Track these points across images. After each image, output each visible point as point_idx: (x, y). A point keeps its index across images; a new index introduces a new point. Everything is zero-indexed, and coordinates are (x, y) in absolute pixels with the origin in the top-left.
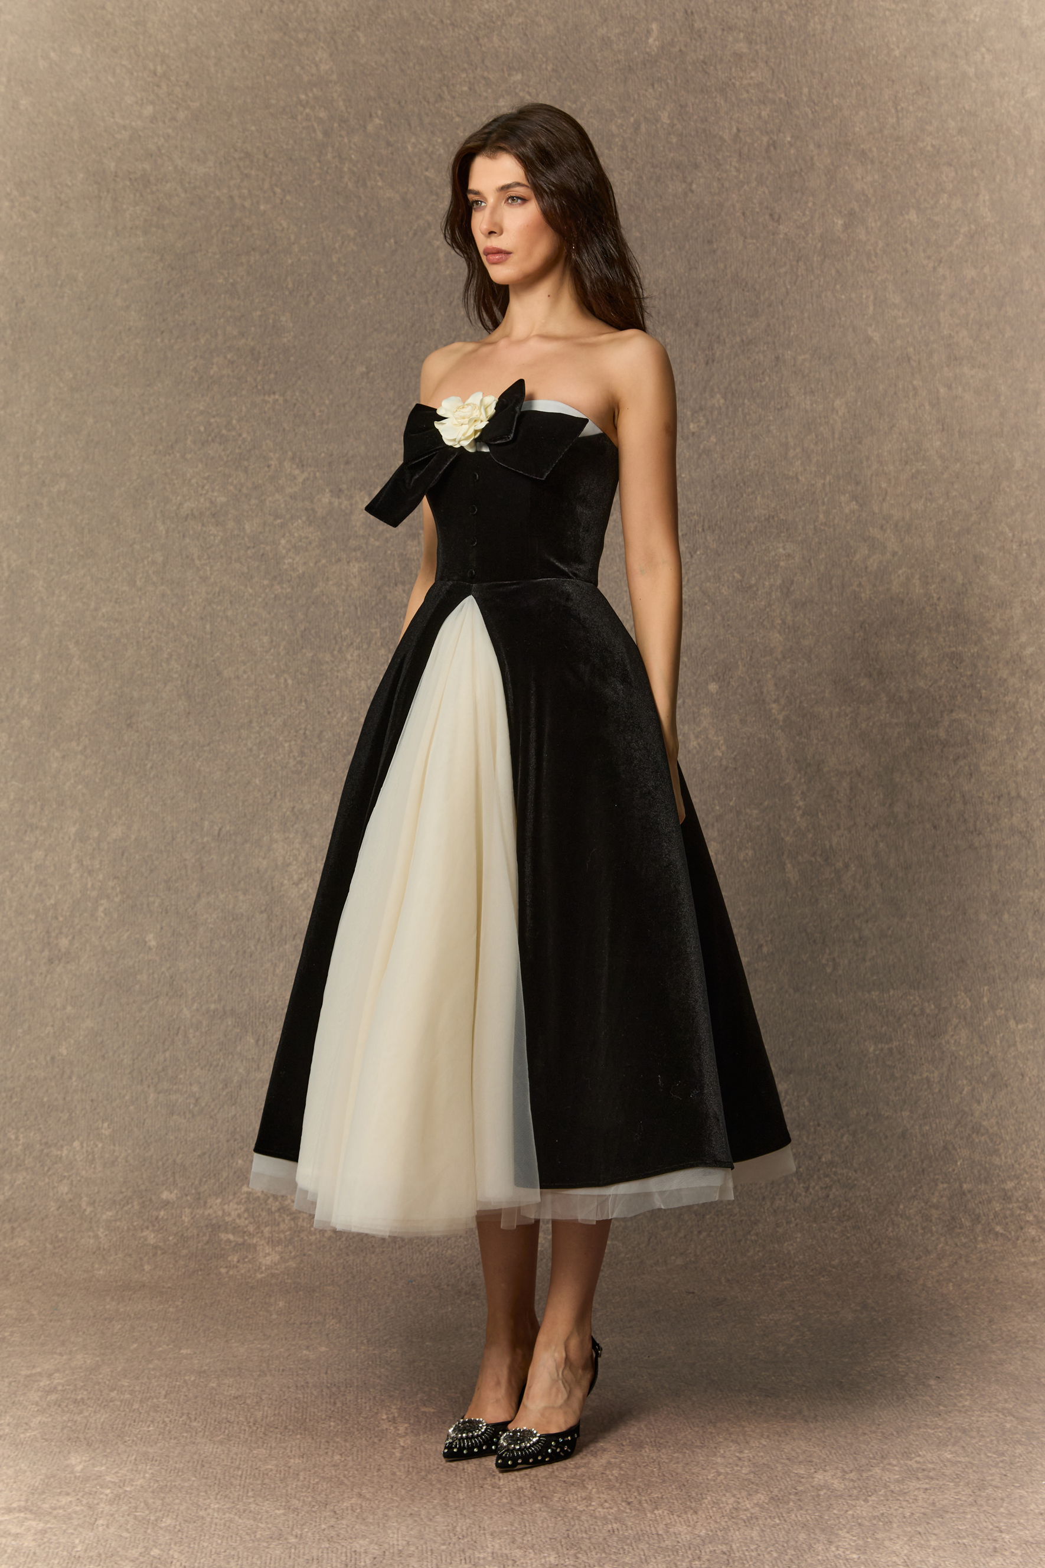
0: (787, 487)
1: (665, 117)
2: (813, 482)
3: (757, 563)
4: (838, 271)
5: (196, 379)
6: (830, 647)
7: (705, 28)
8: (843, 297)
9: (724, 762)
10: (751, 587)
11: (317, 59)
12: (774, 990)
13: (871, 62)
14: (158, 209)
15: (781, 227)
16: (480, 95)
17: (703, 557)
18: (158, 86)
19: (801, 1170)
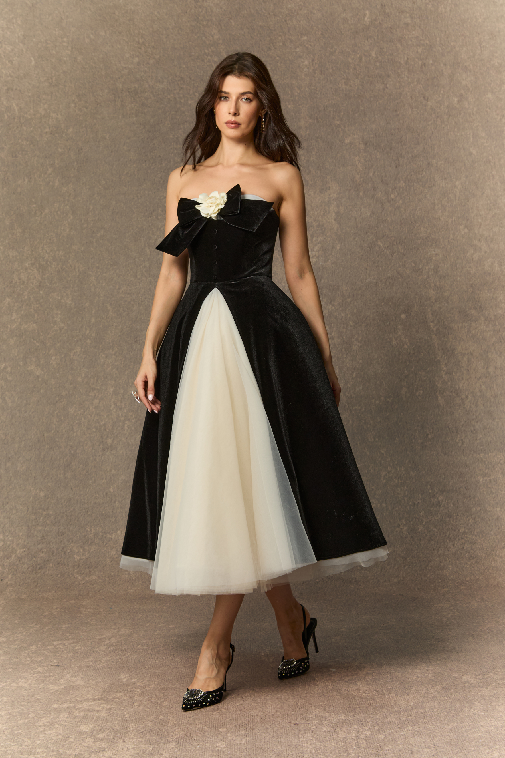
0: (435, 223)
1: (373, 54)
2: (447, 220)
3: (422, 258)
4: (455, 122)
5: (162, 182)
6: (457, 296)
7: (391, 12)
8: (458, 134)
9: (409, 351)
10: (419, 269)
11: (213, 33)
12: (435, 454)
13: (468, 25)
14: (142, 105)
15: (429, 103)
16: (288, 47)
17: (397, 256)
18: (140, 48)
19: (450, 536)
